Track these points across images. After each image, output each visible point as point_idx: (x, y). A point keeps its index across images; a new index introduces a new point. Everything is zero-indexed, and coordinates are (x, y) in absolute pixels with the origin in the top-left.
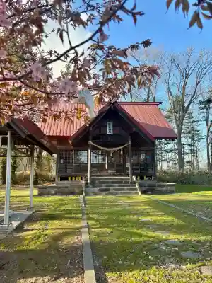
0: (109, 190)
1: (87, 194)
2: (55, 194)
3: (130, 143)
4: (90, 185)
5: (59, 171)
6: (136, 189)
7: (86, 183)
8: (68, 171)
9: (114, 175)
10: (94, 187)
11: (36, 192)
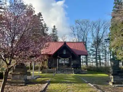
0: (64, 72)
1: (56, 73)
2: (47, 73)
3: (71, 57)
4: (58, 71)
5: (48, 66)
6: (72, 72)
7: (57, 70)
8: (52, 66)
9: (67, 67)
10: (59, 71)
11: (41, 72)
